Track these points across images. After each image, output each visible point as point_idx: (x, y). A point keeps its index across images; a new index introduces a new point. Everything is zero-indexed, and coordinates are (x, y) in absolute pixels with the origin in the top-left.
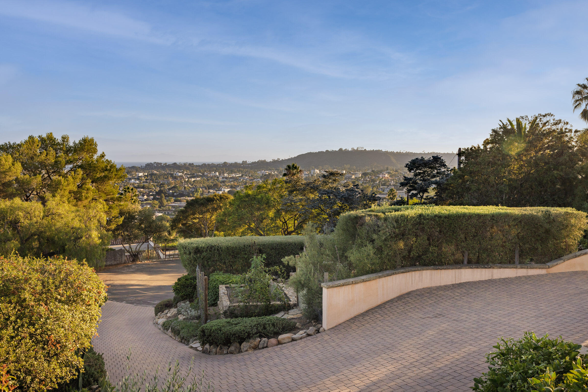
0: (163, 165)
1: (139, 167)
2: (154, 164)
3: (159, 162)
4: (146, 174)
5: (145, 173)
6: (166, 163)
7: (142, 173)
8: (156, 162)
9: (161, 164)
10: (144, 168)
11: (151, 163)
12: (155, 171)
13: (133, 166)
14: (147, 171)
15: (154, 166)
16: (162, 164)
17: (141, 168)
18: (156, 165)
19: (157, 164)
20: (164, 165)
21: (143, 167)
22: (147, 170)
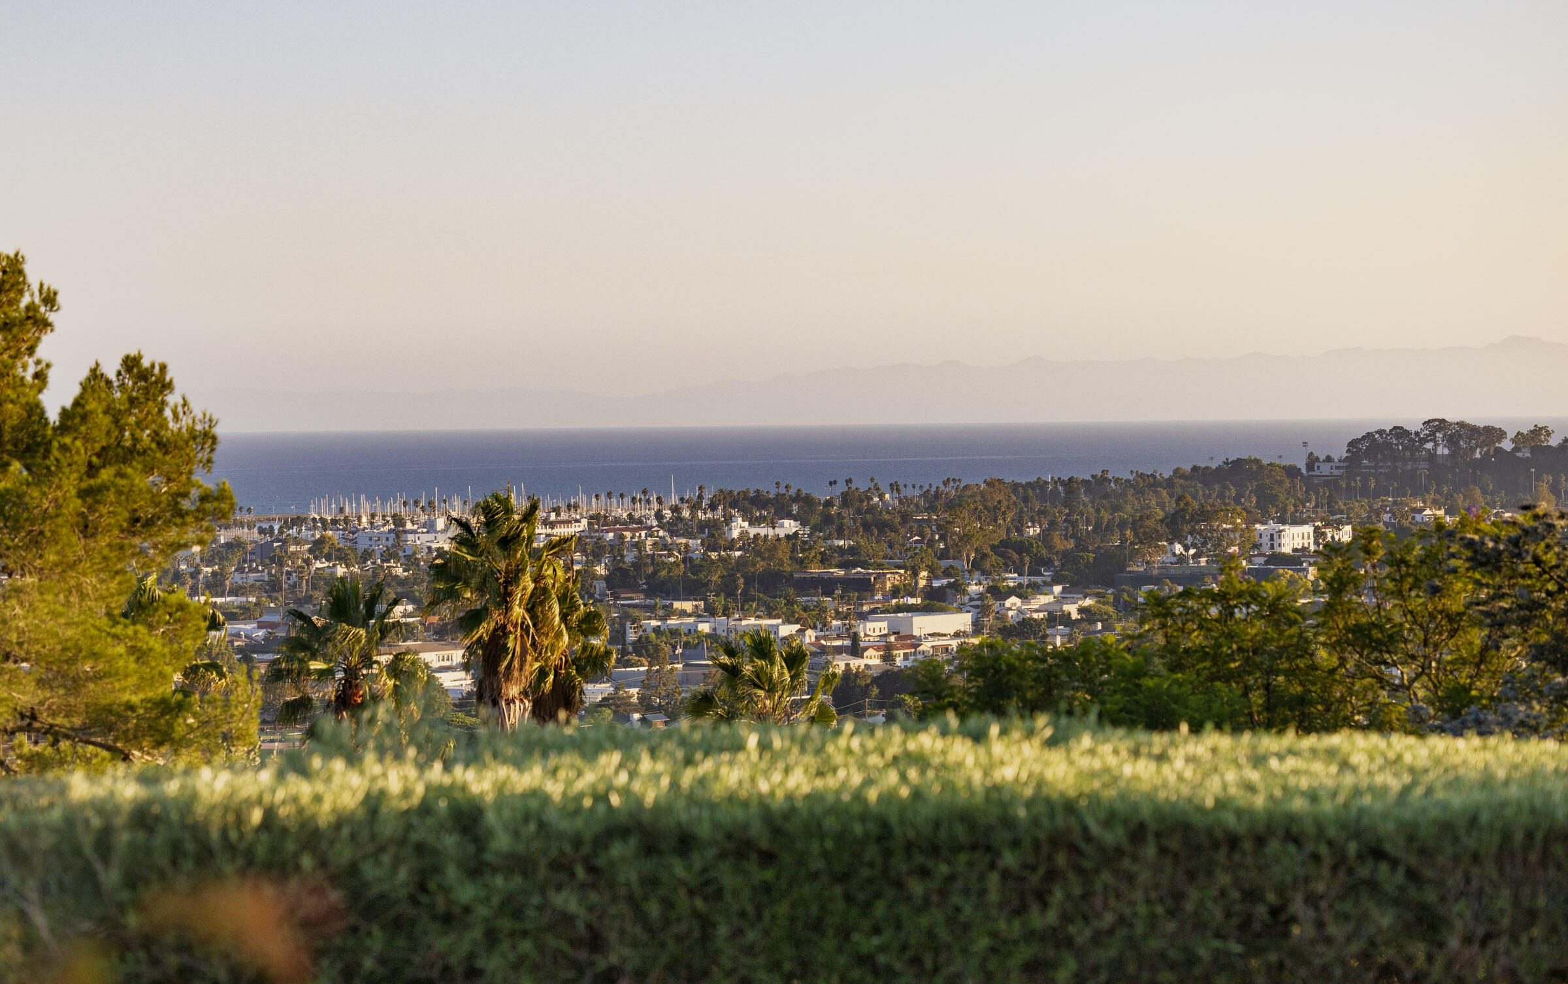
0: (1507, 445)
1: (1292, 471)
2: (1431, 437)
3: (1477, 415)
4: (1345, 534)
5: (1338, 525)
6: (1537, 431)
7: (1308, 529)
8: (1452, 416)
9: (1492, 434)
10: (1331, 483)
11: (1399, 432)
12: (1437, 504)
13: (1238, 463)
14: (1361, 508)
15: (1432, 456)
16: (1501, 434)
17: (1307, 480)
18: (1442, 451)
19: (1452, 441)
20: (1525, 453)
21: (1325, 469)
22: (1365, 492)
